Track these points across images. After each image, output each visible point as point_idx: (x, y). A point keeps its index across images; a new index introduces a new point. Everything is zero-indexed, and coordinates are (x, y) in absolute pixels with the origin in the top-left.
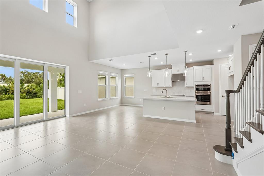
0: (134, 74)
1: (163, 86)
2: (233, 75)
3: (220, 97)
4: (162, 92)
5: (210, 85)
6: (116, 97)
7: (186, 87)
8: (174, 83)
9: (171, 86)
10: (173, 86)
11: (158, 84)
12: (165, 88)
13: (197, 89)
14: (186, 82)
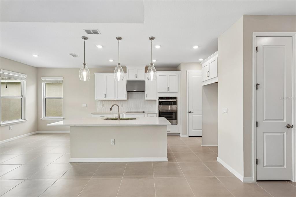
0: (63, 78)
1: (113, 99)
2: (217, 82)
3: (187, 114)
4: (111, 110)
5: (176, 98)
6: (21, 120)
7: (147, 100)
8: (130, 94)
9: (125, 99)
10: (128, 98)
11: (105, 96)
12: (116, 102)
13: (160, 103)
14: (146, 92)
